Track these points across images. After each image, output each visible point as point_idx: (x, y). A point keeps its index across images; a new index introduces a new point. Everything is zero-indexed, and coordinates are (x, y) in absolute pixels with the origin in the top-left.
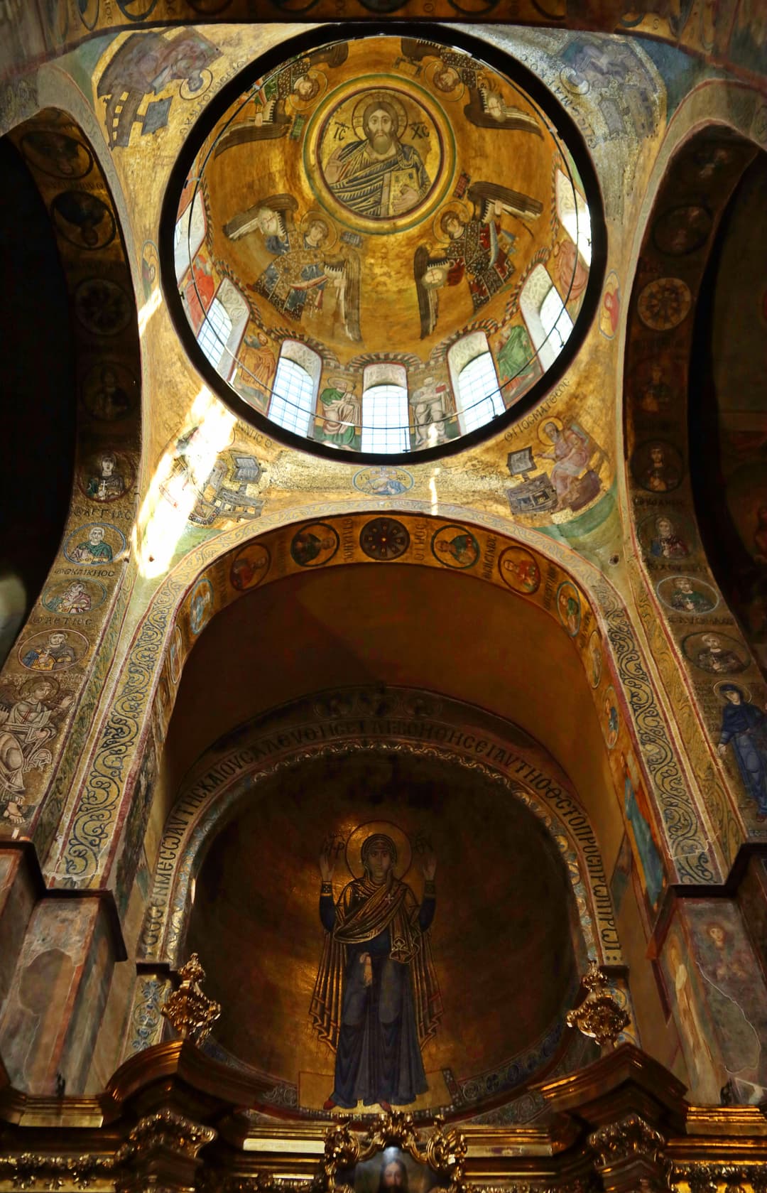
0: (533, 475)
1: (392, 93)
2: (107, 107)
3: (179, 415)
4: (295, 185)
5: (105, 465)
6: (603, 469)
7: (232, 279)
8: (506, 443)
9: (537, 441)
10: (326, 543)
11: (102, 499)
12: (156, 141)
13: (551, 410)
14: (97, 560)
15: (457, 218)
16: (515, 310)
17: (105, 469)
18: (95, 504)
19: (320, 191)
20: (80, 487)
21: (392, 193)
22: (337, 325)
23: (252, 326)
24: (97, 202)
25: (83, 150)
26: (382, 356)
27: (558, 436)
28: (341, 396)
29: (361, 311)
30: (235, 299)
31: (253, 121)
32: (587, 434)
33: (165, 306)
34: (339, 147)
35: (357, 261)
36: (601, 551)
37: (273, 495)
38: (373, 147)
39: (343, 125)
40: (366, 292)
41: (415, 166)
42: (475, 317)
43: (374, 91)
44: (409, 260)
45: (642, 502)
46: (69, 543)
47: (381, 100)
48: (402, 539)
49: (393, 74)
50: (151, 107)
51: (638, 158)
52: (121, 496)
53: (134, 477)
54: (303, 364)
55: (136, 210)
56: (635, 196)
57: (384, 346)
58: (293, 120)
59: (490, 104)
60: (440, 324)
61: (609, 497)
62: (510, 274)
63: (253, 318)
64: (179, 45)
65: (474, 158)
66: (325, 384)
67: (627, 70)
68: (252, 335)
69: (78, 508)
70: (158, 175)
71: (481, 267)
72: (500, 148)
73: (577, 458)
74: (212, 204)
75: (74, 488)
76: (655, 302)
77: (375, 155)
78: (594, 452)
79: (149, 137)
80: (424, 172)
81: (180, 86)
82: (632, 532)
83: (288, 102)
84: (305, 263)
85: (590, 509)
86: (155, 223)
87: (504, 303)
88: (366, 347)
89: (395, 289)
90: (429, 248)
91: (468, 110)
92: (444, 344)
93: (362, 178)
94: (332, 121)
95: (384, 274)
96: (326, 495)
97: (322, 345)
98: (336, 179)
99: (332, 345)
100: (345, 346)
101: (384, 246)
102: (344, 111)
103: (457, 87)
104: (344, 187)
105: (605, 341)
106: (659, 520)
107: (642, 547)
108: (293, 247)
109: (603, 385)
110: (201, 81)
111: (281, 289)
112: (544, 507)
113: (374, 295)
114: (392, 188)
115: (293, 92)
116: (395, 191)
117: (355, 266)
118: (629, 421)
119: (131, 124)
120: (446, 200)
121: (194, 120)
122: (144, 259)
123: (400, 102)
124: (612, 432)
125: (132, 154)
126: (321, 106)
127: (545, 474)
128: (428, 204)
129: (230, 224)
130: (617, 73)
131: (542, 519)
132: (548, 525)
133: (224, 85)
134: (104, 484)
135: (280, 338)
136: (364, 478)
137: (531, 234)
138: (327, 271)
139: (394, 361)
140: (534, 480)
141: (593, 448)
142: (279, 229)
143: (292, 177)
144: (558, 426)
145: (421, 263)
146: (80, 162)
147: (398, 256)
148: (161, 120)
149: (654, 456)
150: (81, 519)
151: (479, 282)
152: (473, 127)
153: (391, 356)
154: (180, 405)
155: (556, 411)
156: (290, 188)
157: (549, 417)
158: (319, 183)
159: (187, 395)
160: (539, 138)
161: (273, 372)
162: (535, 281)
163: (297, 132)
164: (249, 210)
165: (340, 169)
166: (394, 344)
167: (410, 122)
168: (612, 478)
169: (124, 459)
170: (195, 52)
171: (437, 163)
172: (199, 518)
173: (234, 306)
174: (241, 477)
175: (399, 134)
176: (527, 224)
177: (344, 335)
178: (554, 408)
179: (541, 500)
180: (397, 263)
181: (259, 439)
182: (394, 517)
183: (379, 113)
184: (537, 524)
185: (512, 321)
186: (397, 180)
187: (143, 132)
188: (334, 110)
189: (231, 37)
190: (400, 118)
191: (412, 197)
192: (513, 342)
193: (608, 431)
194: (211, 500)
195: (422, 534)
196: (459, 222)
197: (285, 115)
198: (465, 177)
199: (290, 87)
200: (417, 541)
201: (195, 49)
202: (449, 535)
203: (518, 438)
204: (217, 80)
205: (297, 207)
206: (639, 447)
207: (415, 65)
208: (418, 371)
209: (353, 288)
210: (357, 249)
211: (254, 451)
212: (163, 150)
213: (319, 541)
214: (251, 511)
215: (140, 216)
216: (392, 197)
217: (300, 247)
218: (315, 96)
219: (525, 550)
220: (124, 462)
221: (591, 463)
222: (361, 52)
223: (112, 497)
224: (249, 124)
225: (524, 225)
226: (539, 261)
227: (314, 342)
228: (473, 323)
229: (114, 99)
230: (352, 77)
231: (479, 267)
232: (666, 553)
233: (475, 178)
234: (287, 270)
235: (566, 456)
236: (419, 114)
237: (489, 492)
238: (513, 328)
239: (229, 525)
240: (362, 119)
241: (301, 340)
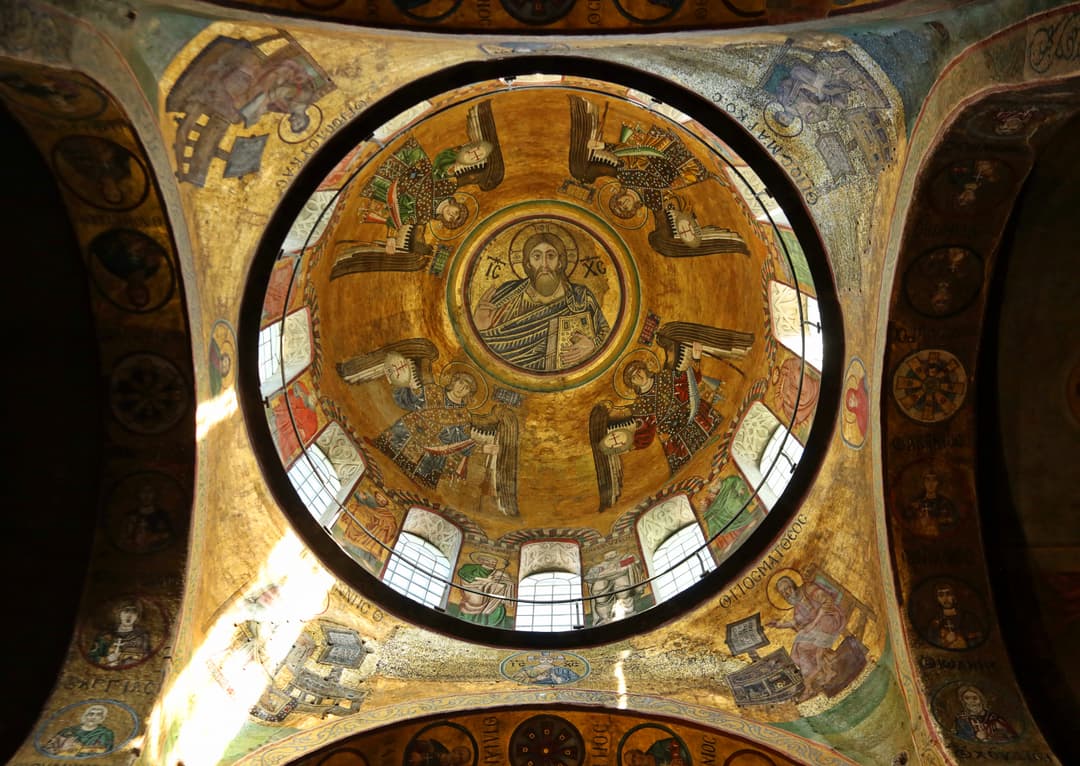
0: (763, 652)
1: (558, 222)
2: (179, 128)
3: (248, 564)
4: (435, 330)
5: (124, 616)
6: (867, 632)
7: (343, 426)
8: (724, 612)
9: (767, 605)
10: (457, 756)
11: (113, 664)
12: (243, 189)
13: (784, 559)
14: (86, 750)
15: (645, 368)
16: (725, 461)
17: (124, 622)
18: (100, 672)
19: (468, 338)
20: (80, 646)
21: (560, 342)
22: (486, 497)
23: (367, 482)
24: (150, 242)
25: (138, 167)
26: (546, 532)
27: (797, 595)
28: (487, 573)
29: (518, 482)
30: (347, 453)
31: (384, 246)
32: (839, 585)
33: (241, 415)
34: (493, 286)
35: (514, 423)
36: (878, 749)
37: (381, 685)
38: (535, 287)
39: (497, 260)
40: (527, 461)
41: (590, 309)
42: (672, 480)
43: (536, 220)
44: (583, 421)
45: (932, 664)
46: (47, 727)
47: (546, 232)
48: (574, 750)
49: (560, 199)
50: (239, 143)
51: (874, 201)
52: (143, 661)
53: (167, 633)
54: (437, 543)
55: (209, 272)
56: (875, 250)
57: (550, 521)
58: (435, 251)
59: (680, 228)
60: (625, 494)
61: (881, 669)
62: (717, 424)
63: (369, 473)
64: (279, 65)
65: (663, 295)
66: (466, 559)
67: (848, 87)
68: (365, 491)
69: (71, 678)
70: (242, 235)
71: (679, 423)
72: (695, 280)
73: (828, 622)
74: (323, 332)
75: (71, 649)
76: (917, 384)
77: (538, 297)
78: (851, 610)
79: (233, 182)
80: (600, 315)
81: (279, 122)
82: (923, 707)
83: (428, 229)
84: (445, 422)
85: (855, 692)
86: (235, 299)
87: (711, 457)
88: (524, 522)
89: (565, 457)
90: (608, 406)
91: (653, 239)
92: (632, 514)
93: (521, 324)
94: (484, 255)
95: (550, 439)
96: (459, 684)
97: (465, 516)
98: (488, 324)
99: (478, 517)
100: (496, 520)
101: (550, 405)
102: (499, 244)
103: (639, 212)
104: (499, 335)
105: (852, 455)
106: (961, 690)
107: (942, 726)
108: (431, 403)
109: (855, 514)
110: (307, 119)
111: (411, 451)
112: (784, 695)
113: (537, 464)
114: (561, 337)
115: (435, 217)
116: (564, 340)
117: (512, 429)
118: (899, 551)
119: (209, 159)
120: (630, 347)
121: (296, 171)
122: (213, 340)
123: (570, 234)
124: (875, 575)
125: (208, 199)
126: (471, 236)
127: (782, 649)
128: (607, 354)
129: (347, 364)
130: (837, 96)
131: (783, 710)
132: (794, 720)
133: (337, 129)
134: (119, 644)
135: (407, 503)
136: (516, 664)
137: (742, 373)
138: (474, 434)
139: (564, 538)
140: (767, 659)
141: (852, 604)
142: (413, 380)
143: (432, 320)
144: (795, 581)
145: (599, 424)
146: (133, 184)
147: (568, 418)
148: (253, 162)
149: (941, 600)
150: (73, 694)
151: (675, 441)
152: (661, 257)
153: (559, 532)
154: (250, 551)
155: (791, 559)
156: (429, 332)
157: (782, 570)
158: (466, 329)
159: (262, 538)
160: (744, 256)
161: (392, 537)
162: (750, 426)
163: (440, 265)
164: (373, 353)
165: (493, 312)
166: (562, 520)
167: (582, 257)
168: (882, 644)
169: (155, 608)
170: (299, 79)
171: (617, 304)
172: (264, 711)
173: (346, 462)
174: (335, 658)
175: (568, 272)
176: (735, 364)
177: (496, 509)
178: (788, 557)
179: (780, 686)
180: (568, 425)
181: (365, 608)
182: (559, 714)
183: (543, 247)
184: (777, 719)
185: (721, 475)
186: (567, 327)
187: (226, 174)
188: (487, 241)
189: (347, 64)
190: (569, 253)
191: (586, 347)
192: (725, 494)
193: (868, 576)
194: (285, 686)
195: (603, 741)
196: (648, 373)
197: (424, 244)
198: (653, 318)
199: (432, 211)
200: (597, 752)
201: (300, 75)
202: (644, 740)
203: (739, 603)
204: (328, 122)
205: (437, 356)
206: (915, 587)
207: (586, 188)
208: (594, 546)
209: (508, 457)
210: (514, 409)
211: (355, 623)
212: (251, 204)
213: (447, 752)
214: (345, 705)
215: (214, 283)
216: (560, 347)
217: (439, 403)
218: (462, 224)
219: (759, 754)
220: (154, 612)
221: (850, 626)
222: (520, 173)
223: (128, 662)
224: (378, 250)
225: (731, 365)
226: (753, 399)
227: (454, 513)
228: (669, 486)
229: (188, 121)
230: (509, 203)
231: (675, 424)
232: (981, 735)
233: (665, 319)
234: (420, 429)
235: (811, 621)
236: (592, 247)
237: (701, 680)
238: (723, 481)
239: (311, 722)
240: (521, 254)
241: (435, 509)
